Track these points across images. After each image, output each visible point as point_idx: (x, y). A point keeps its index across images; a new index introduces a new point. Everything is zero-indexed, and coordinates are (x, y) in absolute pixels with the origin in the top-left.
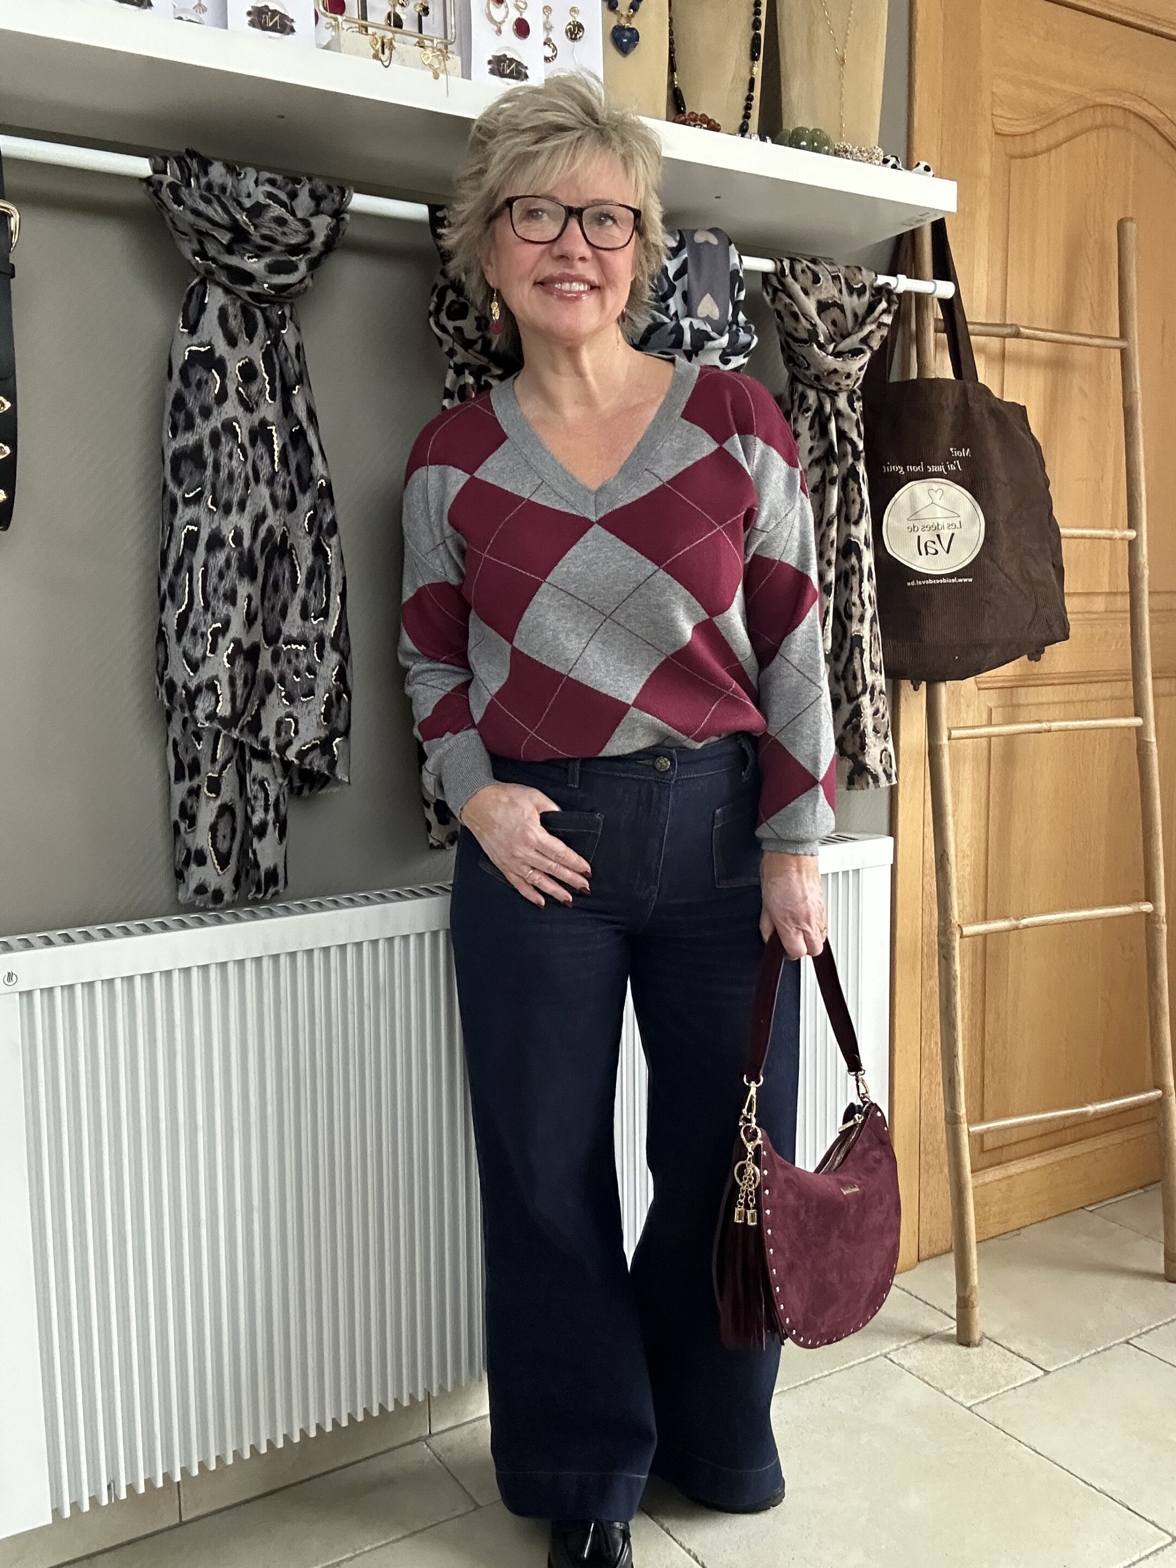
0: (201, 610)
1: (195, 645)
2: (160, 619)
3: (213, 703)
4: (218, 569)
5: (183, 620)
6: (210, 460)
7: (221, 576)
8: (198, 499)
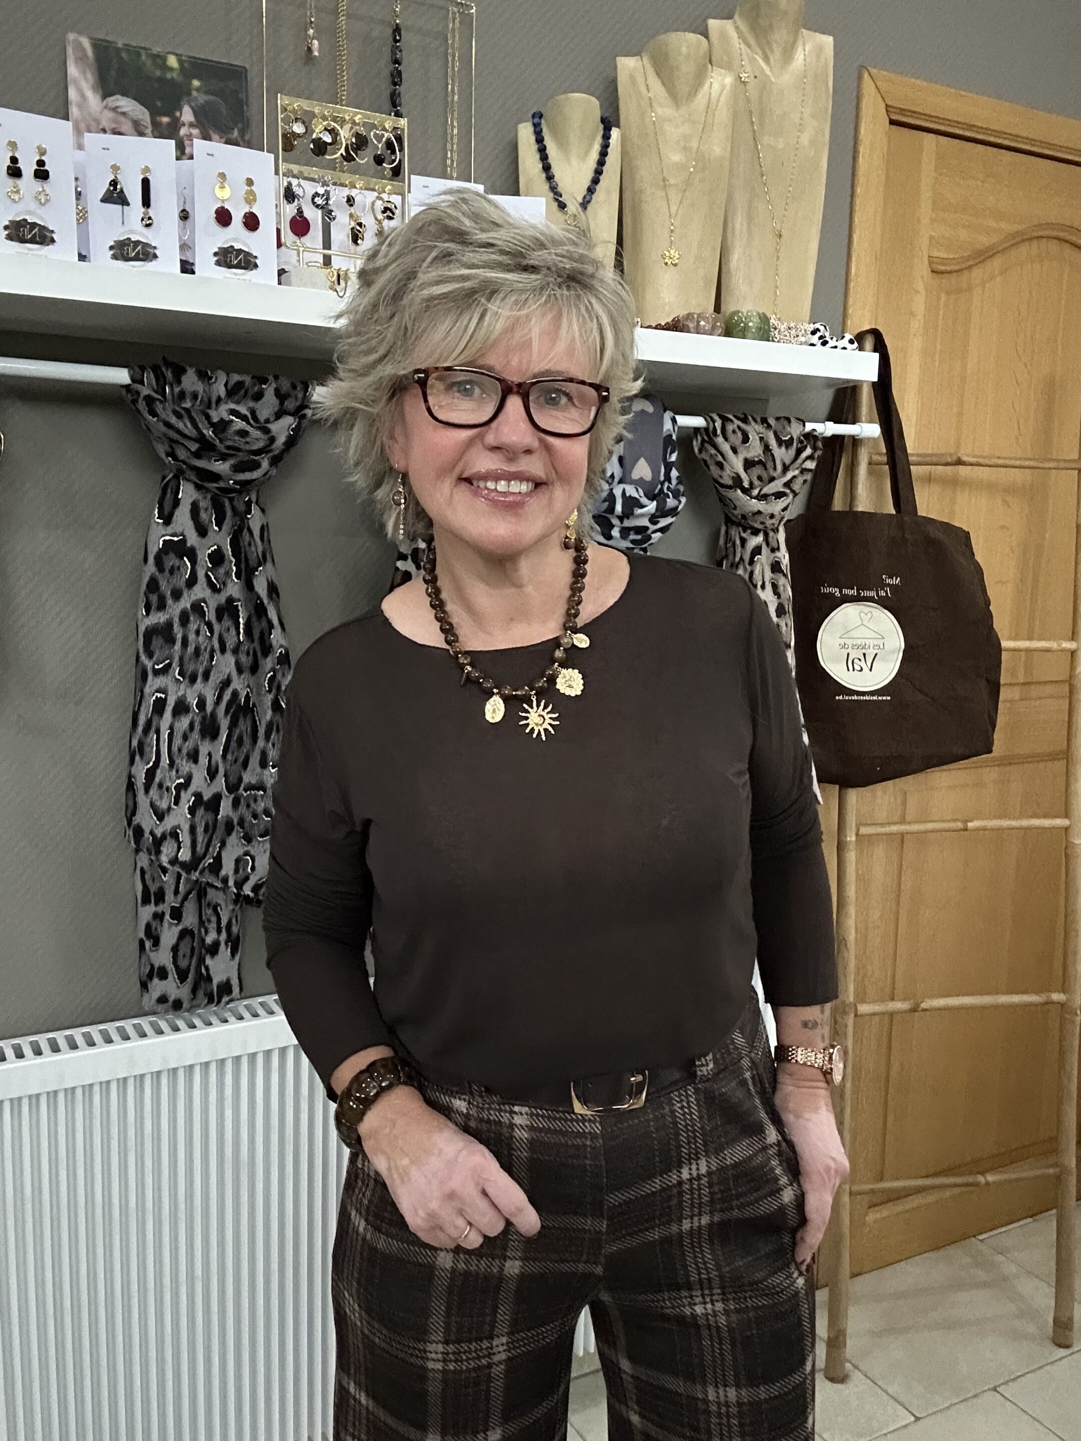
0: (167, 767)
1: (161, 798)
2: (130, 772)
3: (175, 849)
4: (182, 731)
5: (150, 774)
6: (179, 636)
7: (185, 738)
8: (165, 670)
